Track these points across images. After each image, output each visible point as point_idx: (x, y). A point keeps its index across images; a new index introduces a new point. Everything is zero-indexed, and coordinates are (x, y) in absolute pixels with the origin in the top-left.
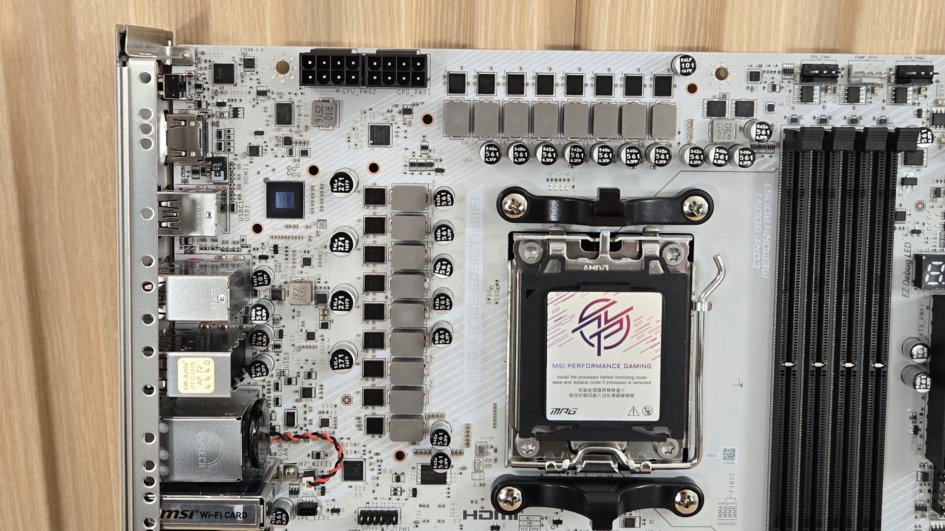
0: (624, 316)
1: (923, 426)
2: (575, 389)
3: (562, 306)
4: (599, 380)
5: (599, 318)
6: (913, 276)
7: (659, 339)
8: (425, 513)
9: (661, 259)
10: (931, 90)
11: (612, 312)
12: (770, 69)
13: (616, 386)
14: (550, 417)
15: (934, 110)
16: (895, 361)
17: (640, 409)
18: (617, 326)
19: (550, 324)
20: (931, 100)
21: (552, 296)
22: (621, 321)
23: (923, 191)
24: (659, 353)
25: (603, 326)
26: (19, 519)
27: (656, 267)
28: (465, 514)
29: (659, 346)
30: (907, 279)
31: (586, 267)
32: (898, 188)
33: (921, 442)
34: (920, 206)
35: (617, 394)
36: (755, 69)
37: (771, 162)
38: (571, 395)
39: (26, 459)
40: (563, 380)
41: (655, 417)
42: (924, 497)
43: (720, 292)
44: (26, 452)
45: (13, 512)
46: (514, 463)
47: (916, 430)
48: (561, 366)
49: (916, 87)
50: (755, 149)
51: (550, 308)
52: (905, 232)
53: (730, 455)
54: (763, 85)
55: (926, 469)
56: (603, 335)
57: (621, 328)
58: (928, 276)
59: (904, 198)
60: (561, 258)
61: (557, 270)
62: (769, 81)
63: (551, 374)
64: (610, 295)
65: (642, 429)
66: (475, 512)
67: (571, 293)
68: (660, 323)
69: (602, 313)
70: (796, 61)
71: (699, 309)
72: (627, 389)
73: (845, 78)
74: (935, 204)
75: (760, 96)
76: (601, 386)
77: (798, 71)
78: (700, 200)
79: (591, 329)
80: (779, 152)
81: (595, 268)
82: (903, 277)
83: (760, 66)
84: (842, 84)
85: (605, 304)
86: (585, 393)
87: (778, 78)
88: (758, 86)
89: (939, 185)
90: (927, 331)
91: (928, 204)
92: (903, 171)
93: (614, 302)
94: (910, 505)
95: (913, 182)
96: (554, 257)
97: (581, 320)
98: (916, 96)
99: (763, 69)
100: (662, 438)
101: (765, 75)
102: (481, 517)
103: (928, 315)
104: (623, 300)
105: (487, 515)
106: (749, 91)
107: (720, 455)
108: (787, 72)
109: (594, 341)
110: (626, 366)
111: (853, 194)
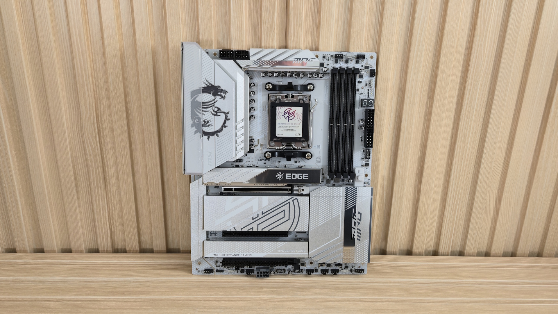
0: (294, 112)
1: (363, 140)
2: (283, 129)
3: (280, 110)
4: (288, 127)
5: (288, 113)
6: (361, 105)
7: (302, 118)
8: (249, 160)
9: (303, 100)
10: (365, 60)
11: (291, 111)
12: (328, 55)
13: (292, 129)
14: (277, 136)
15: (366, 65)
16: (357, 124)
17: (298, 134)
18: (292, 115)
19: (277, 114)
20: (365, 63)
21: (277, 107)
22: (293, 114)
23: (363, 84)
24: (302, 121)
25: (289, 115)
26: (153, 167)
27: (301, 102)
28: (258, 160)
29: (302, 119)
30: (360, 105)
31: (285, 101)
32: (357, 84)
33: (363, 143)
34: (362, 88)
35: (292, 130)
36: (324, 55)
37: (328, 78)
38: (282, 131)
39: (155, 151)
40: (280, 127)
41: (301, 136)
42: (364, 156)
43: (317, 107)
44: (155, 149)
45: (151, 165)
46: (269, 148)
47: (362, 140)
48: (280, 124)
49: (361, 60)
50: (324, 74)
51: (277, 111)
52: (359, 94)
53: (319, 146)
54: (326, 59)
55: (364, 150)
56: (289, 117)
57: (293, 115)
58: (363, 104)
59: (358, 86)
60: (280, 99)
61: (279, 102)
62: (328, 58)
63: (277, 126)
64: (291, 107)
65: (298, 139)
66: (261, 160)
67: (282, 107)
68: (302, 114)
69: (289, 112)
70: (334, 53)
71: (311, 111)
72: (295, 129)
73: (345, 57)
74: (366, 87)
75: (326, 62)
76: (289, 129)
77: (334, 56)
78: (311, 86)
79: (286, 115)
80: (330, 75)
81: (288, 102)
82: (359, 105)
83: (326, 55)
84: (344, 59)
85: (290, 109)
86: (285, 130)
87: (330, 57)
88: (325, 59)
89: (367, 83)
90: (364, 117)
91: (364, 87)
92: (358, 79)
93: (292, 109)
94: (360, 158)
95: (360, 82)
96: (278, 99)
97: (284, 113)
98: (361, 62)
99: (327, 55)
100: (303, 141)
101: (327, 57)
102: (262, 161)
103: (364, 113)
104: (294, 108)
105: (263, 160)
106: (323, 61)
107: (317, 146)
108: (332, 56)
109: (287, 118)
110: (294, 124)
111: (347, 84)
